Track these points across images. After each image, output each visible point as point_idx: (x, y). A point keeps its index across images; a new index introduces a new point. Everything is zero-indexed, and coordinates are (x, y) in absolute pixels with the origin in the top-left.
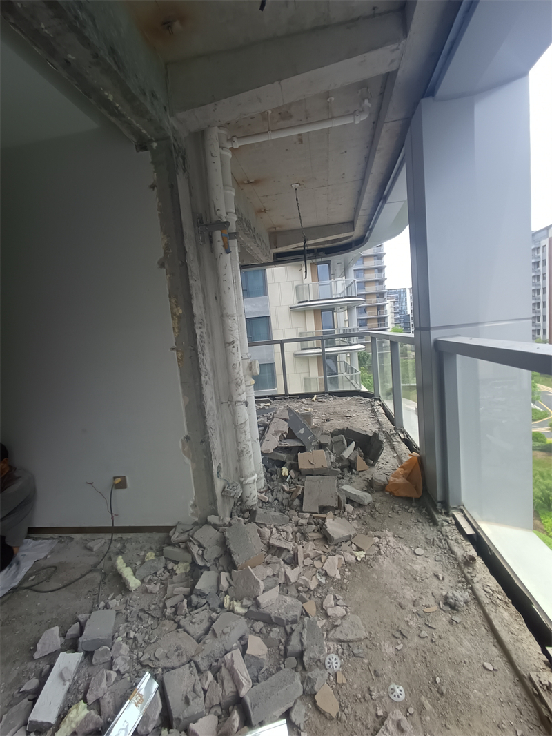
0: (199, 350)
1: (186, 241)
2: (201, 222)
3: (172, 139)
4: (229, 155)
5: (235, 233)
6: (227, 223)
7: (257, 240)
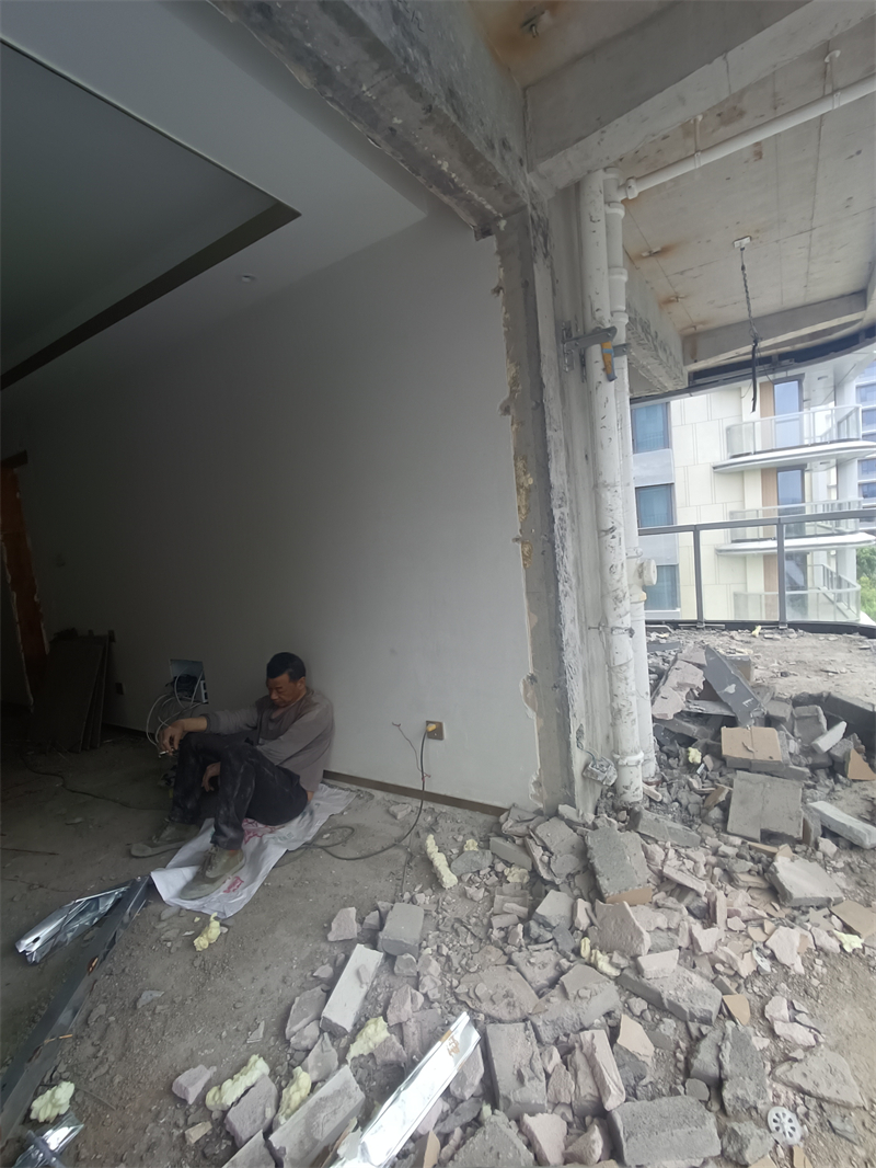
0: (558, 542)
1: (544, 368)
2: (569, 335)
3: (529, 208)
4: (621, 212)
5: (624, 345)
6: (613, 330)
7: (661, 353)
